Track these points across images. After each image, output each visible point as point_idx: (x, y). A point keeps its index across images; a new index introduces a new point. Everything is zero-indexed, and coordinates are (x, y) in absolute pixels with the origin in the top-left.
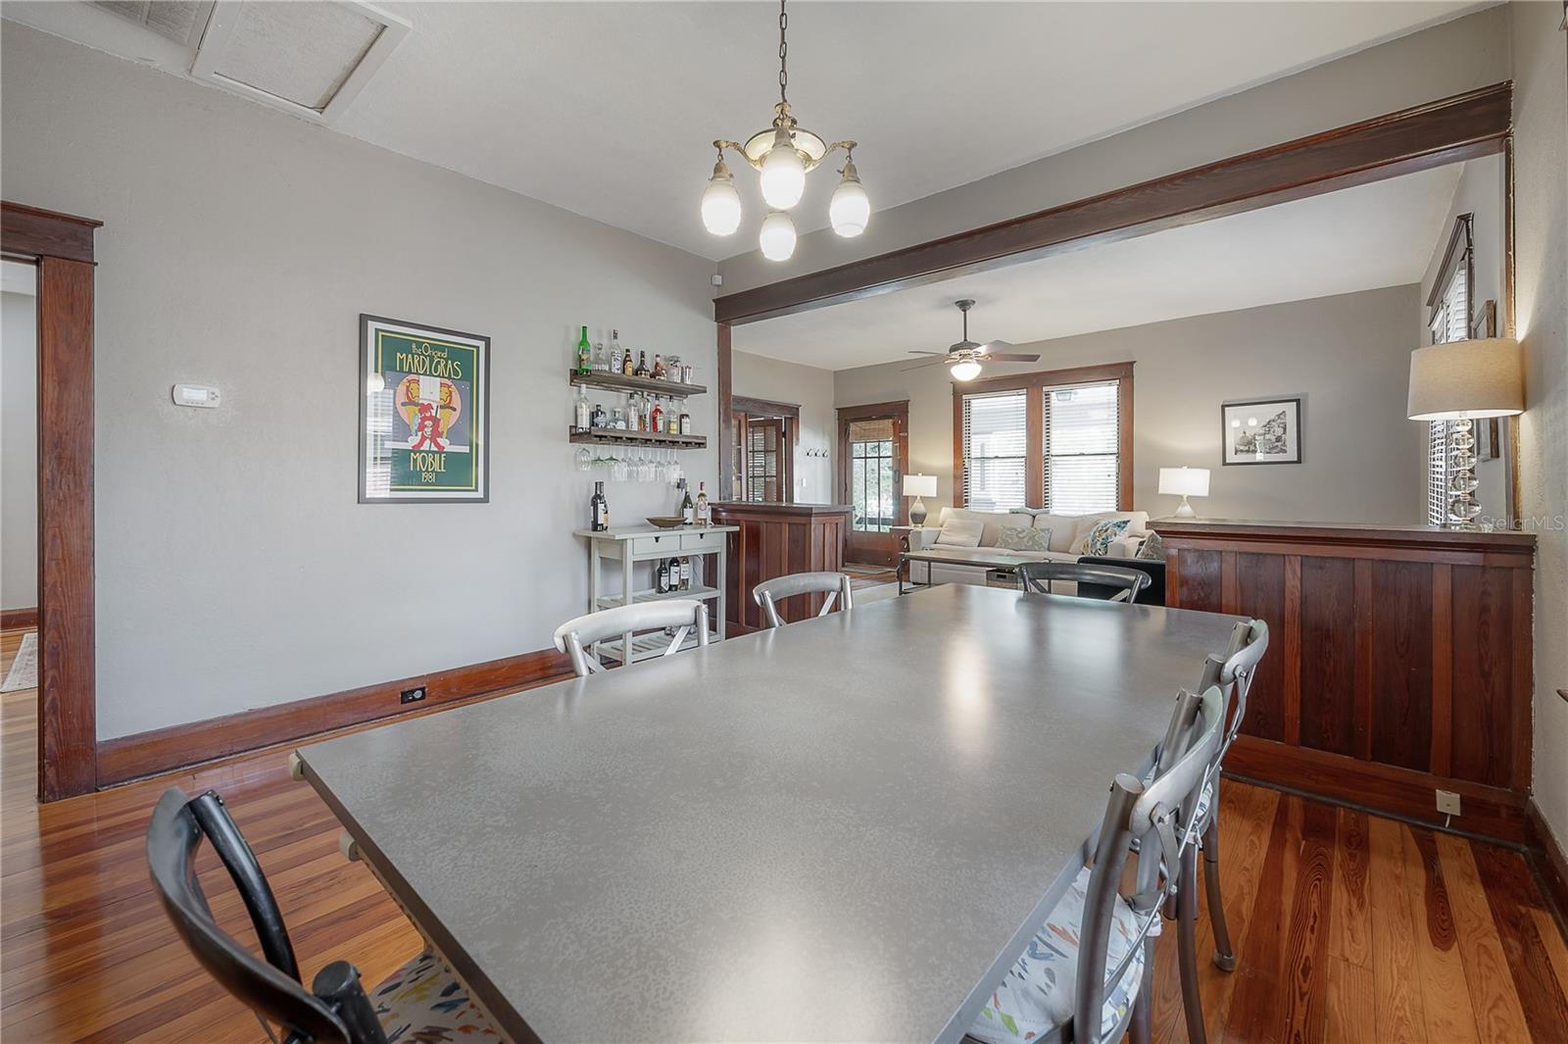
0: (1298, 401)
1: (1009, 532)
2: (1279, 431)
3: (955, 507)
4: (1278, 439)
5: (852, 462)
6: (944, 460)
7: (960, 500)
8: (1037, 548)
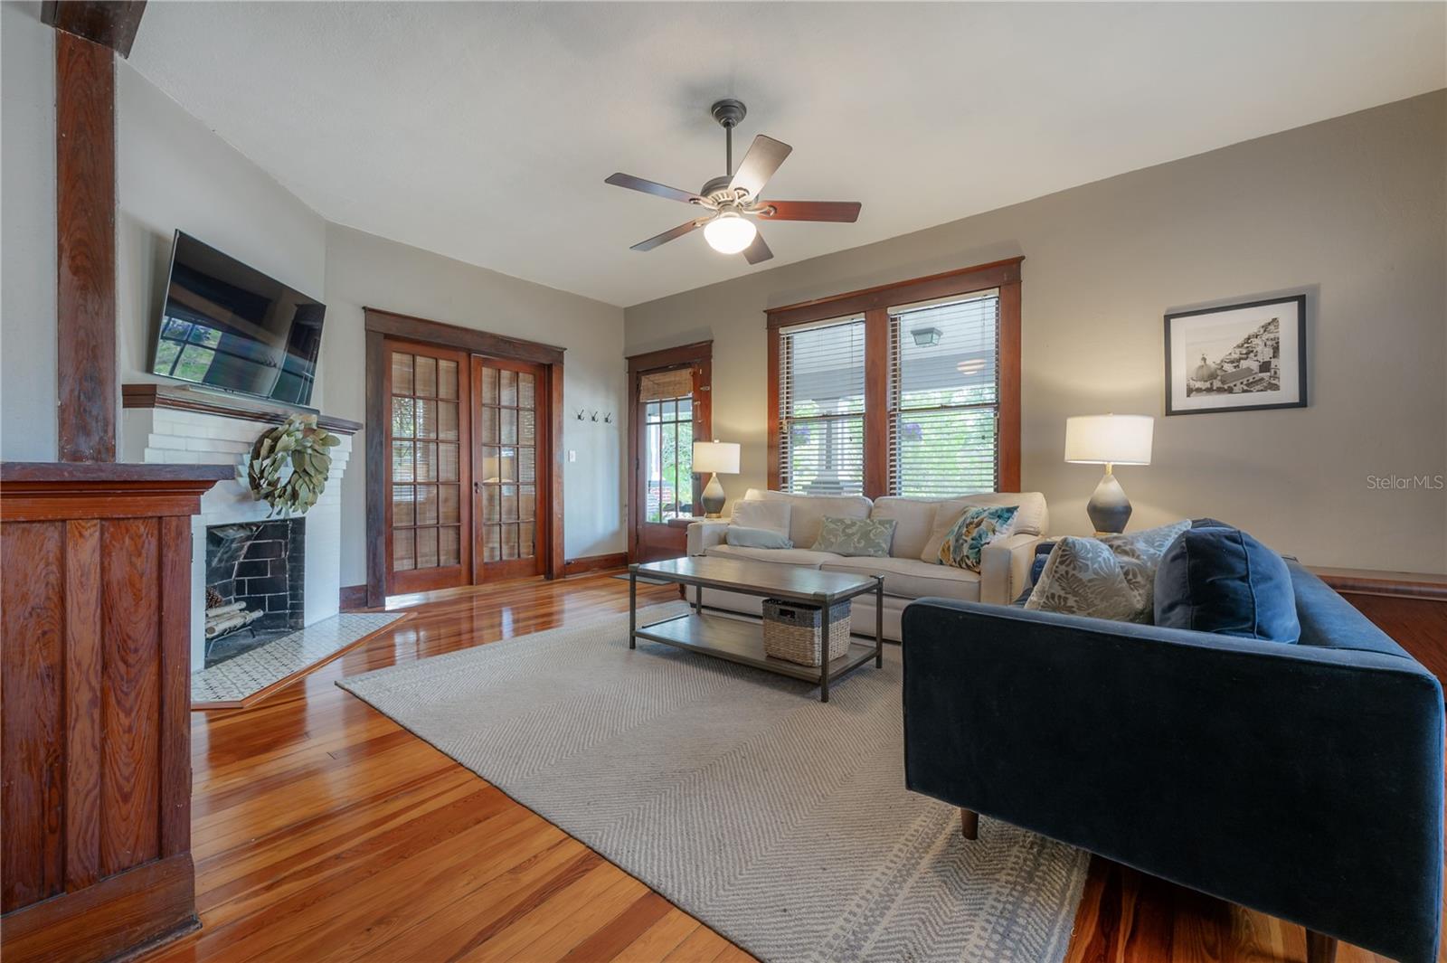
0: (1301, 300)
1: (833, 526)
2: (1266, 354)
3: (769, 489)
4: (1265, 367)
5: (645, 430)
6: (755, 422)
7: (777, 479)
8: (871, 551)
